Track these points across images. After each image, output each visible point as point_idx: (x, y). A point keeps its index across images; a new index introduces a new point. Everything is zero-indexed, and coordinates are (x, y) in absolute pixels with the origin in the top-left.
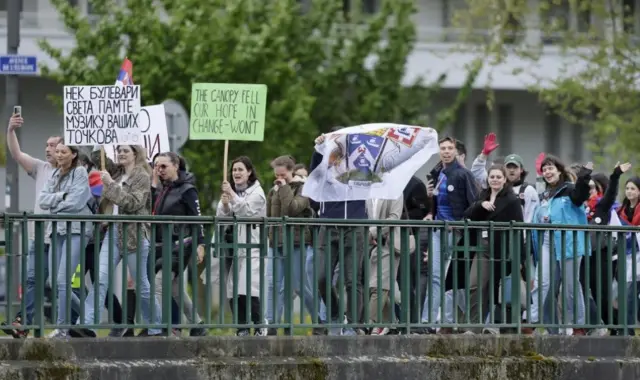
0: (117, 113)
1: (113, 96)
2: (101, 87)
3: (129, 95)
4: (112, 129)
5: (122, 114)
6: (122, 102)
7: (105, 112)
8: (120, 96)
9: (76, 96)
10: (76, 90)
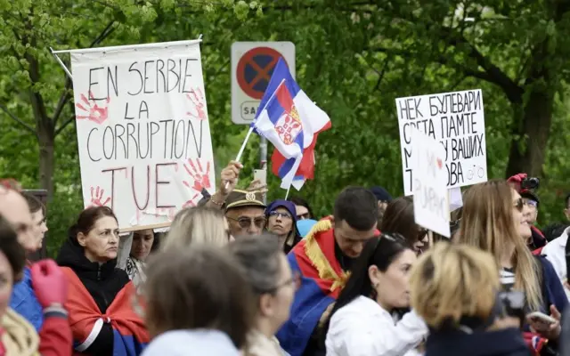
0: (460, 136)
1: (456, 109)
2: (441, 96)
3: (472, 105)
4: (456, 162)
5: (466, 136)
6: (465, 117)
7: (449, 136)
8: (463, 109)
9: (413, 113)
10: (412, 104)
